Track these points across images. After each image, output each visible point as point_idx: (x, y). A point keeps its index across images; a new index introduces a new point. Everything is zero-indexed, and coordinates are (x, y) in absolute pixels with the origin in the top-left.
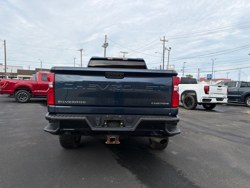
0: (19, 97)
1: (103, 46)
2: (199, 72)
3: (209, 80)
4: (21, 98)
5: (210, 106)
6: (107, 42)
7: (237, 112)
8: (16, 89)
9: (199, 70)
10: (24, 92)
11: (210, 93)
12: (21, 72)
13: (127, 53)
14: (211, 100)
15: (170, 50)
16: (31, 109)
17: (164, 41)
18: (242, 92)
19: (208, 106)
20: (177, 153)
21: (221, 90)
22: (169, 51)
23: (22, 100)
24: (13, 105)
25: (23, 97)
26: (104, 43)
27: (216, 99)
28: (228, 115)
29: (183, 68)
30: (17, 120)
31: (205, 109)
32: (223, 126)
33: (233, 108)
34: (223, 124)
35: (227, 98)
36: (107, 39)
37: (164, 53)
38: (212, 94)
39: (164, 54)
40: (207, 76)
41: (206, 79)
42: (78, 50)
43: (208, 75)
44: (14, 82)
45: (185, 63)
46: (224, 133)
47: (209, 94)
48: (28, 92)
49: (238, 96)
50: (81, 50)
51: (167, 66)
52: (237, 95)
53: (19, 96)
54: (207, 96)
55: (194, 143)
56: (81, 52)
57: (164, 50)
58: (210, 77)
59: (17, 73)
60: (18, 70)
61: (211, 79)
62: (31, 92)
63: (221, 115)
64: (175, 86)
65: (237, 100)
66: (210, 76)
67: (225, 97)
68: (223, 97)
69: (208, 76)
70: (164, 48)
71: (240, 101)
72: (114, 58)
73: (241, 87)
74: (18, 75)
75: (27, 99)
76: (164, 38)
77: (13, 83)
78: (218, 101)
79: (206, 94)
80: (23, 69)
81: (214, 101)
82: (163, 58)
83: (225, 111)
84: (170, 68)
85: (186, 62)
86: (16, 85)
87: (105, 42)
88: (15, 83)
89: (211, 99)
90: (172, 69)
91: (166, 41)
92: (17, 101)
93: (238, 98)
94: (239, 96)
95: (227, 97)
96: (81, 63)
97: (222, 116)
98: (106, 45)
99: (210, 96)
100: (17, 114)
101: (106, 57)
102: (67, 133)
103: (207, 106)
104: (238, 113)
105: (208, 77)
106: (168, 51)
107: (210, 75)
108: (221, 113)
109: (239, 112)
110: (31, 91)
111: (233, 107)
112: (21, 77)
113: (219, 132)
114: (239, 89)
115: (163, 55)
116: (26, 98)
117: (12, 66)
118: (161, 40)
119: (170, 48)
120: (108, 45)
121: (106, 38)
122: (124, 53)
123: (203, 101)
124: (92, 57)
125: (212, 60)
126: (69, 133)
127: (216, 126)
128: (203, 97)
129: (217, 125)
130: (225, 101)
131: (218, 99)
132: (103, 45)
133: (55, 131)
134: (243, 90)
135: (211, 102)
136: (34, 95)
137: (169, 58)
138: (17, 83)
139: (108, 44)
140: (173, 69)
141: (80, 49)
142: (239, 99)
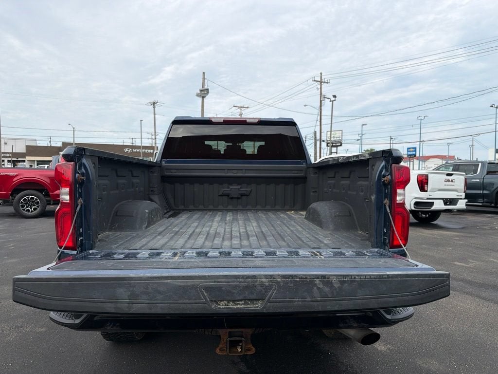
0: (23, 206)
1: (198, 95)
2: (392, 142)
3: (411, 158)
4: (27, 207)
5: (427, 216)
6: (206, 87)
7: (486, 227)
8: (14, 189)
9: (391, 138)
10: (32, 195)
11: (431, 190)
12: (32, 150)
13: (248, 108)
14: (432, 204)
15: (335, 100)
16: (45, 234)
17: (321, 82)
18: (492, 184)
19: (424, 216)
20: (389, 349)
21: (452, 181)
22: (333, 101)
23: (28, 211)
24: (9, 222)
25: (31, 206)
26: (201, 88)
27: (442, 201)
28: (472, 237)
29: (360, 135)
30: (10, 261)
31: (416, 221)
32: (471, 265)
33: (473, 219)
34: (470, 260)
35: (466, 198)
36: (206, 81)
37: (321, 107)
38: (433, 190)
39: (321, 109)
40: (408, 151)
41: (406, 156)
42: (148, 105)
43: (410, 148)
44: (11, 174)
45: (363, 125)
46: (482, 286)
47: (428, 191)
48: (42, 193)
49: (483, 193)
50: (154, 104)
51: (329, 133)
52: (481, 190)
53: (22, 202)
54: (423, 195)
55: (421, 317)
56: (154, 107)
57: (321, 101)
58: (414, 153)
59: (25, 152)
60: (26, 146)
61: (415, 156)
62: (47, 195)
63: (457, 236)
64: (399, 191)
65: (481, 200)
66: (413, 151)
67: (461, 196)
68: (457, 196)
69: (410, 151)
70: (321, 97)
71: (486, 202)
72: (225, 119)
73: (488, 173)
74: (26, 157)
75: (38, 209)
76: (321, 77)
77: (9, 175)
78: (447, 205)
79: (421, 191)
80: (38, 145)
81: (438, 205)
82: (319, 116)
83: (461, 226)
84: (334, 137)
85: (366, 125)
86: (14, 180)
87: (203, 87)
88: (14, 177)
89: (433, 202)
90: (338, 139)
91: (324, 82)
92: (18, 215)
93: (483, 196)
94: (485, 192)
95: (464, 196)
96: (155, 131)
97: (459, 240)
98: (204, 93)
99: (430, 195)
100: (12, 246)
101: (205, 116)
102: (111, 325)
103: (420, 216)
104: (491, 231)
105: (409, 153)
106: (331, 101)
107: (413, 148)
108: (454, 232)
109: (491, 229)
110: (48, 192)
111: (474, 216)
112: (34, 161)
113: (470, 283)
114: (483, 178)
115: (319, 111)
116: (37, 206)
117: (15, 139)
118: (314, 81)
119: (335, 96)
120: (208, 93)
121: (204, 79)
122: (241, 107)
123: (415, 208)
124: (176, 117)
125: (419, 118)
126: (115, 328)
127: (454, 264)
128: (415, 198)
129: (458, 264)
130: (462, 204)
131: (447, 201)
132: (199, 92)
133: (77, 321)
134: (492, 181)
135: (433, 208)
136: (53, 201)
137: (332, 116)
138: (17, 175)
139: (208, 90)
140: (341, 139)
141: (152, 101)
142: (485, 200)
